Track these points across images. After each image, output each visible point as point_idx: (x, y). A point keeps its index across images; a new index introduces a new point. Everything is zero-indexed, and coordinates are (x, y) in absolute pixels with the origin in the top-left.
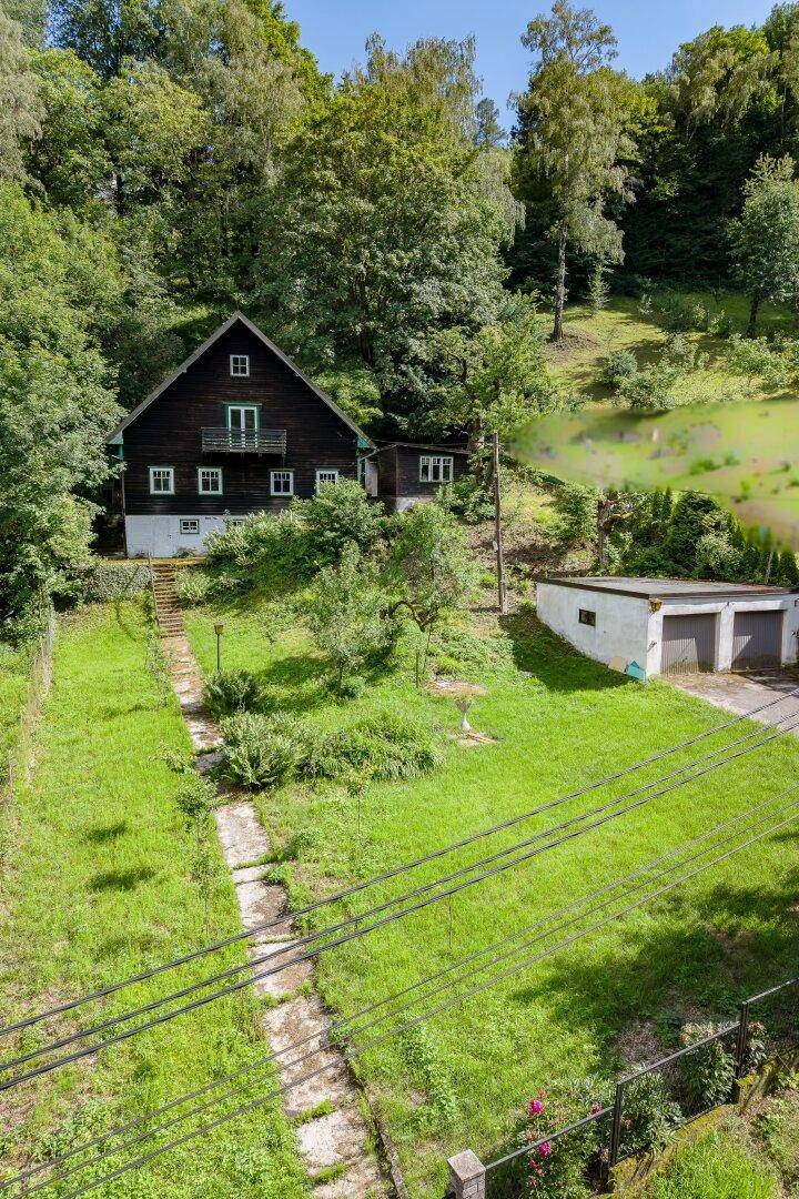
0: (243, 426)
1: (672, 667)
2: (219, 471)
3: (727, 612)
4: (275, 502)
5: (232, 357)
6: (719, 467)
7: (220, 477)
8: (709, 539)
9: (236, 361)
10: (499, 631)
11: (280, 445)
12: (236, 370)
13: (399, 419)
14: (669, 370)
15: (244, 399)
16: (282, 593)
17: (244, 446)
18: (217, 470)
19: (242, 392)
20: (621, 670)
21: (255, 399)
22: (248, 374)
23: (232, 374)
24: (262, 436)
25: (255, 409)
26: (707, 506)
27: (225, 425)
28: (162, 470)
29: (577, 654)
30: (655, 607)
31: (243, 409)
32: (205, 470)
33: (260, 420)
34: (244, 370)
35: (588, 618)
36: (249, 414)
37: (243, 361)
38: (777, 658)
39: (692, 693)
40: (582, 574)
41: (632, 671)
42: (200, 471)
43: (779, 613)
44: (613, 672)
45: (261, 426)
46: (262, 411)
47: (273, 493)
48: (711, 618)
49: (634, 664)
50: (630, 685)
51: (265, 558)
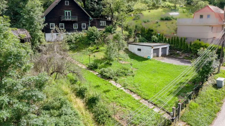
0: (68, 15)
1: (154, 57)
2: (64, 24)
3: (160, 48)
4: (74, 30)
5: (65, 1)
6: (146, 22)
7: (64, 25)
8: (154, 36)
9: (66, 2)
10: (124, 53)
11: (76, 19)
12: (66, 4)
13: (92, 13)
14: (133, 3)
15: (68, 10)
16: (85, 48)
17: (68, 19)
18: (63, 24)
19: (68, 8)
20: (146, 58)
21: (70, 10)
22: (68, 5)
23: (66, 5)
24: (72, 17)
25: (70, 12)
26: (152, 31)
27: (64, 15)
28: (52, 24)
29: (137, 56)
30: (152, 48)
31: (68, 12)
32: (61, 24)
33: (71, 14)
34: (68, 4)
35: (139, 50)
36: (69, 13)
37: (68, 2)
38: (166, 54)
39: (158, 60)
40: (133, 42)
41: (148, 58)
42: (60, 24)
43: (166, 48)
44: (145, 58)
45: (71, 15)
46: (71, 12)
47: (74, 28)
48: (158, 49)
49: (149, 57)
50: (149, 60)
51: (79, 41)
